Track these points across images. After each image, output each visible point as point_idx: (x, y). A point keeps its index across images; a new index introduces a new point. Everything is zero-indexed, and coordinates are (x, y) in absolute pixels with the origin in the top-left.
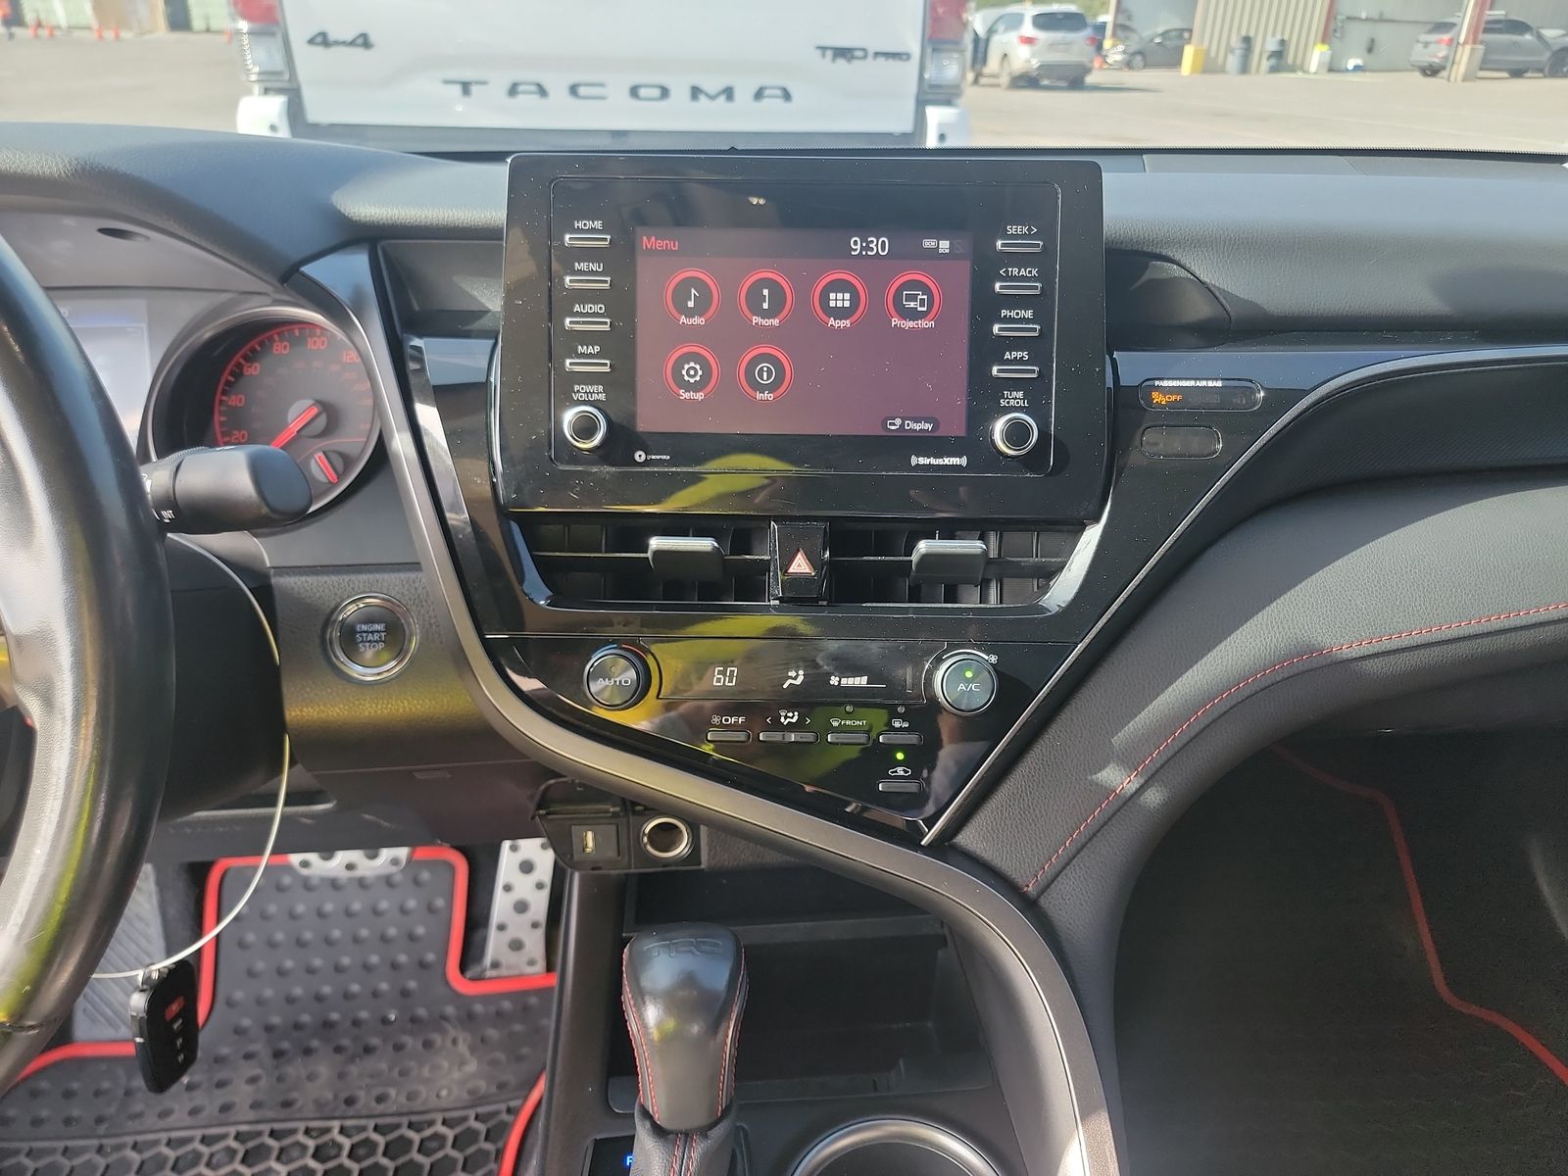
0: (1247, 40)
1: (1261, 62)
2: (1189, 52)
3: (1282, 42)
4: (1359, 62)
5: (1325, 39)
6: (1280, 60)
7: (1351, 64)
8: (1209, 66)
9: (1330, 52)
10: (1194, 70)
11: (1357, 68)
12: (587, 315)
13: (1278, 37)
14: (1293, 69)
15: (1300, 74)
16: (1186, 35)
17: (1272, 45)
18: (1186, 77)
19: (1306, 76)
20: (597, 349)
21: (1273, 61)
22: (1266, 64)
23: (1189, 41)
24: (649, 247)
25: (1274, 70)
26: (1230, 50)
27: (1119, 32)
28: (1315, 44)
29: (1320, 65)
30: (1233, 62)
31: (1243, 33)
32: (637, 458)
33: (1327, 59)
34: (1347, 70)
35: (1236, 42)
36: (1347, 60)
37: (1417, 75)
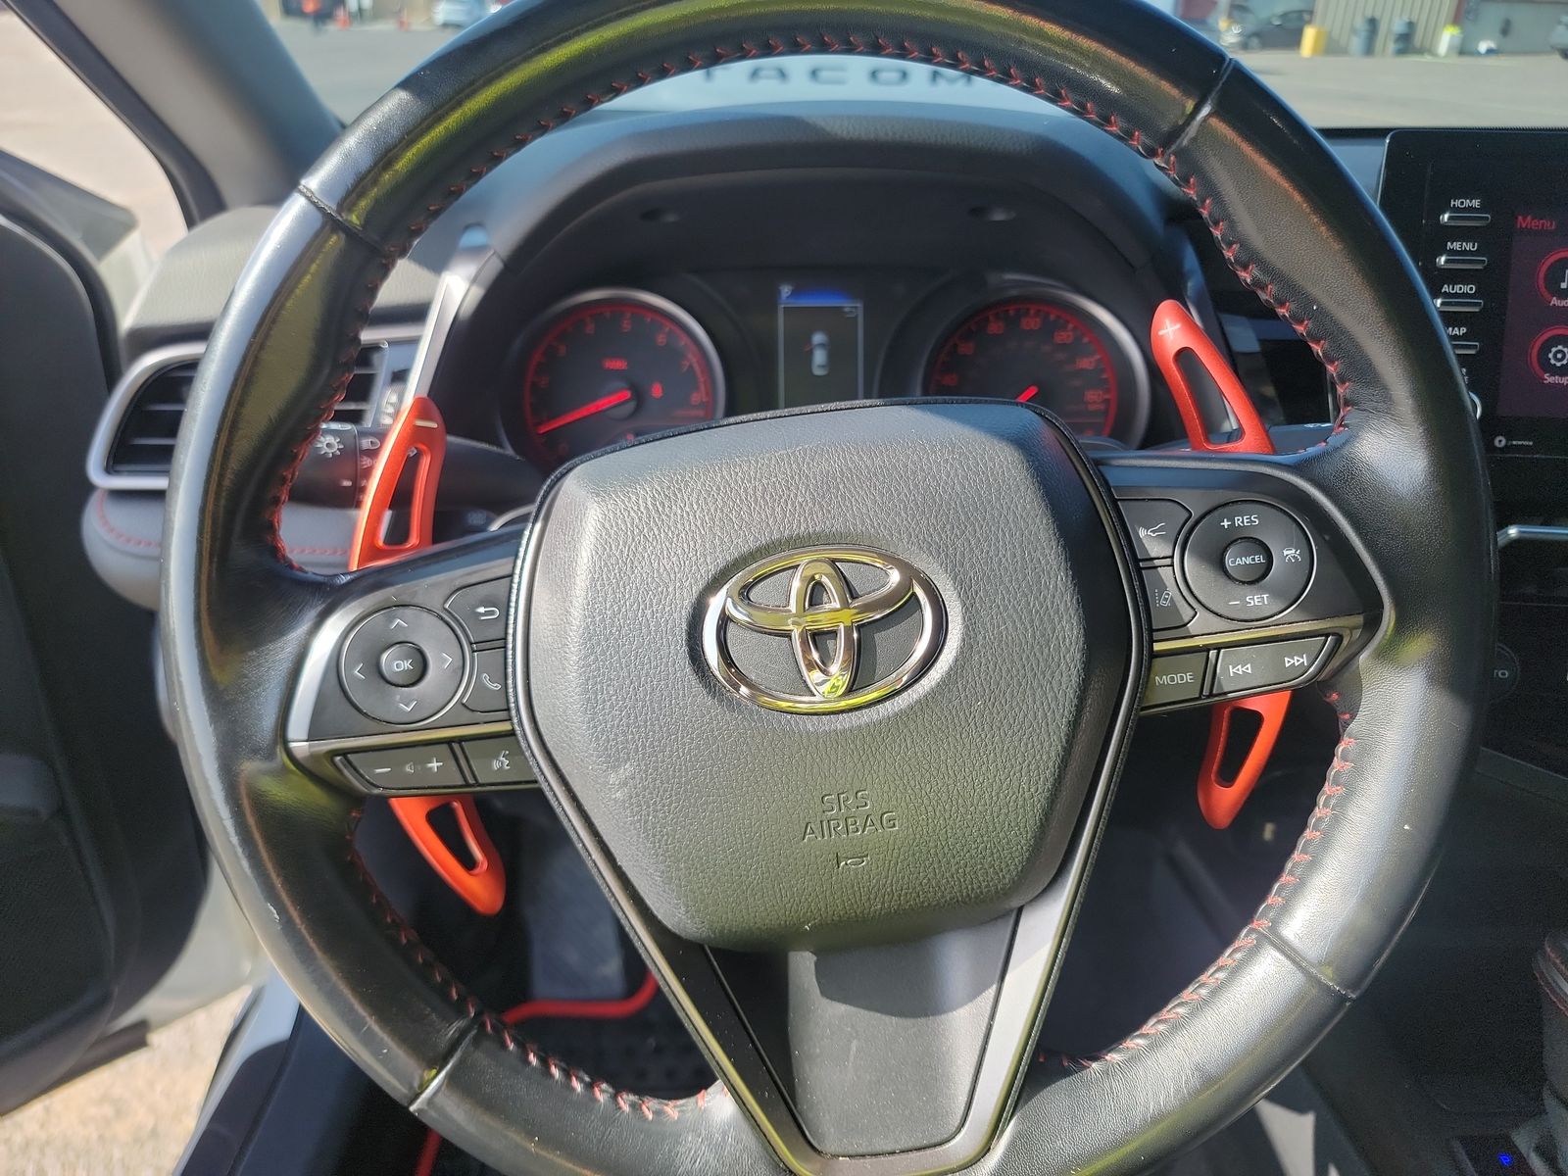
0: (1373, 23)
1: (1386, 43)
2: (1310, 35)
3: (1411, 25)
4: (1492, 45)
5: (1457, 19)
6: (1407, 42)
7: (1483, 47)
8: (1330, 47)
9: (1462, 36)
10: (1315, 50)
11: (1490, 51)
12: (1456, 295)
13: (1406, 19)
14: (1420, 51)
15: (1427, 58)
16: (1306, 17)
17: (1399, 27)
18: (1307, 59)
19: (1435, 60)
20: (1463, 330)
21: (1400, 46)
22: (1391, 46)
23: (1309, 22)
24: (1524, 226)
25: (1401, 52)
26: (1354, 31)
27: (1236, 13)
28: (1445, 26)
29: (1450, 48)
30: (1357, 43)
31: (1369, 14)
32: (1497, 443)
33: (1457, 42)
34: (1479, 54)
35: (1360, 24)
36: (1479, 42)
37: (1557, 58)
